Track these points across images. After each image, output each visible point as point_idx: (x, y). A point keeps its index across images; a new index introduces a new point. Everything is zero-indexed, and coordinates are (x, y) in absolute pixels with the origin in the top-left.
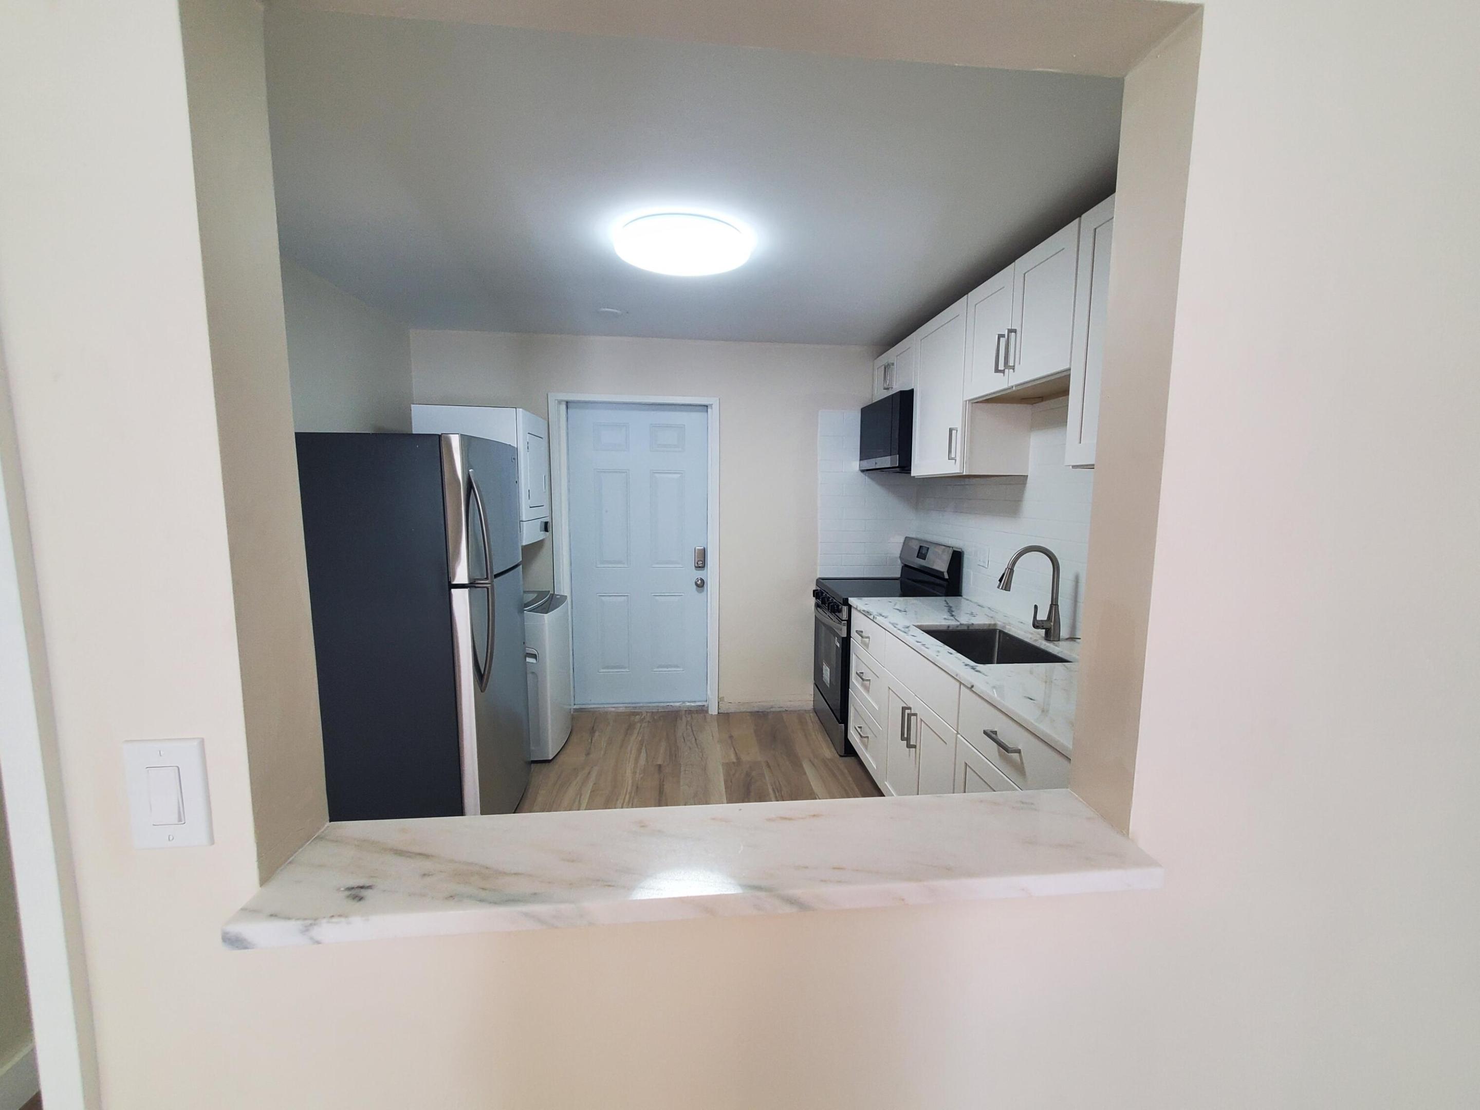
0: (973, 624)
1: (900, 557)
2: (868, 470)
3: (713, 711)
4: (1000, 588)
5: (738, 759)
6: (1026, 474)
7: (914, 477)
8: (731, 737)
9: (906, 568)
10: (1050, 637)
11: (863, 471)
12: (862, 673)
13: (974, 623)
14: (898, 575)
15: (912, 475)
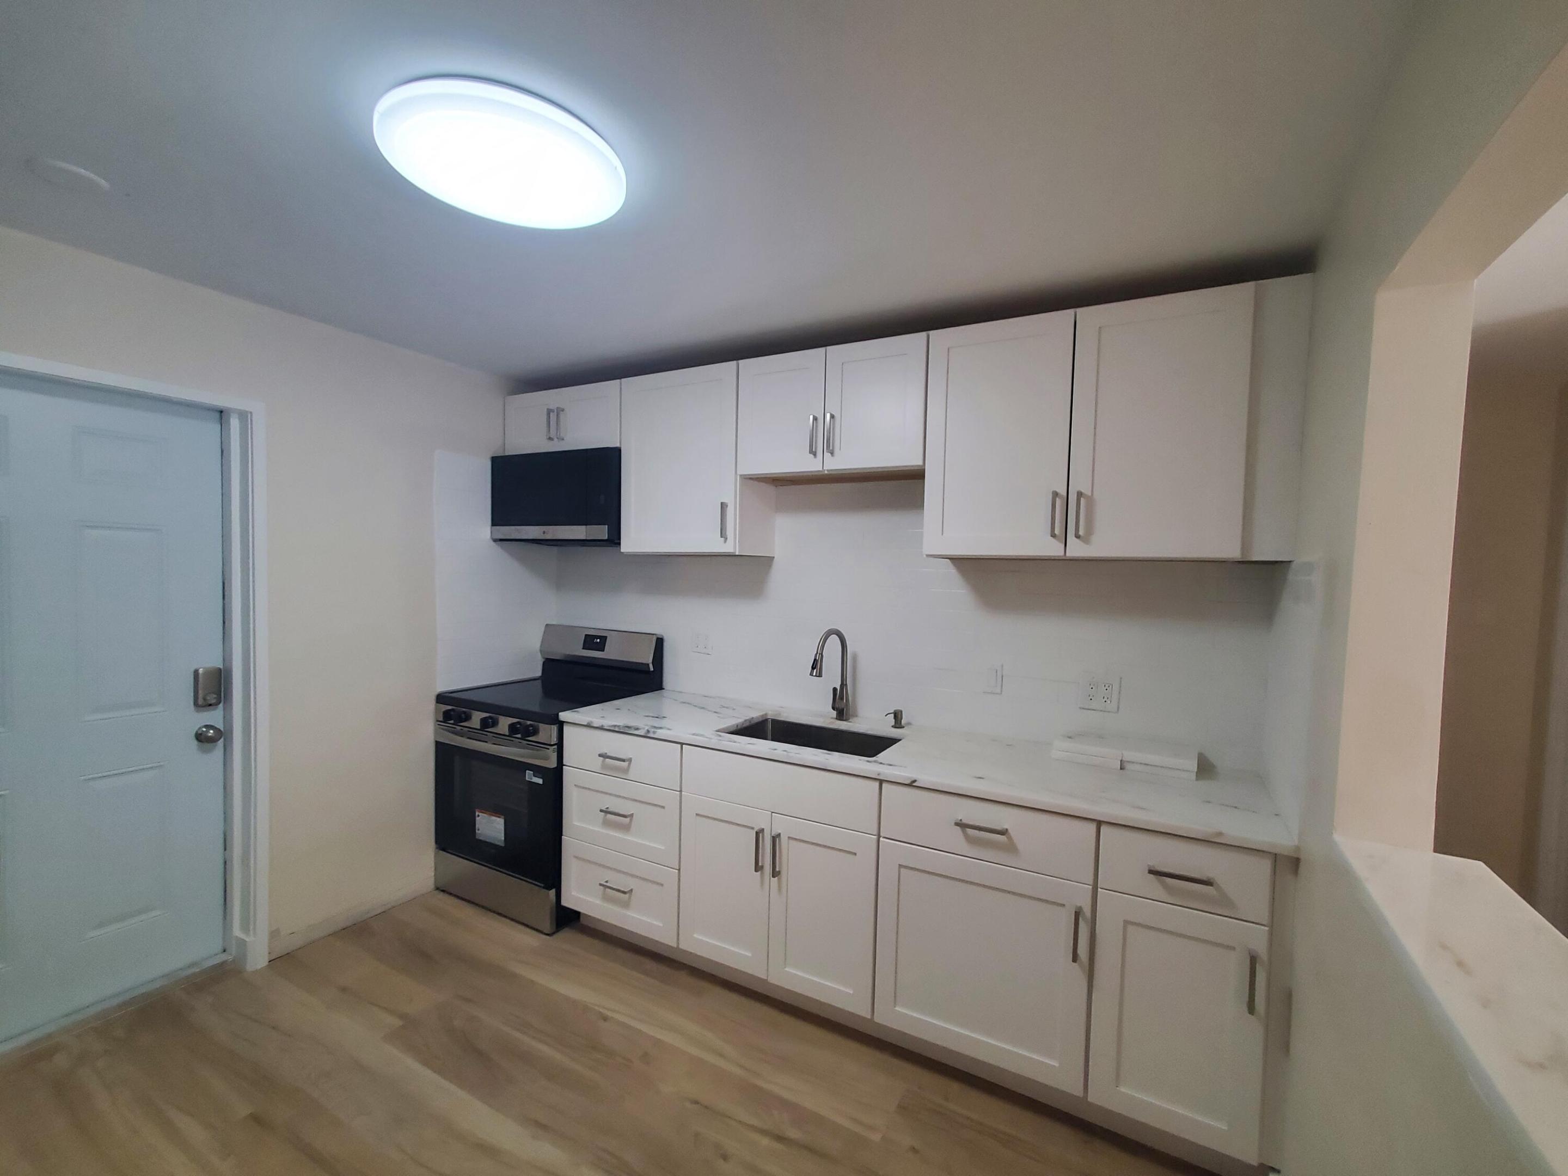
0: (753, 718)
1: (541, 651)
2: (501, 540)
3: (258, 959)
4: (814, 674)
5: (402, 1016)
6: (773, 556)
7: (623, 552)
8: (344, 990)
9: (550, 664)
10: (843, 717)
11: (495, 540)
12: (607, 808)
13: (753, 716)
14: (538, 673)
15: (622, 551)
